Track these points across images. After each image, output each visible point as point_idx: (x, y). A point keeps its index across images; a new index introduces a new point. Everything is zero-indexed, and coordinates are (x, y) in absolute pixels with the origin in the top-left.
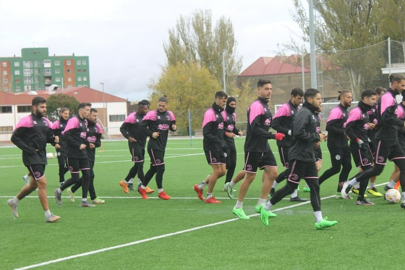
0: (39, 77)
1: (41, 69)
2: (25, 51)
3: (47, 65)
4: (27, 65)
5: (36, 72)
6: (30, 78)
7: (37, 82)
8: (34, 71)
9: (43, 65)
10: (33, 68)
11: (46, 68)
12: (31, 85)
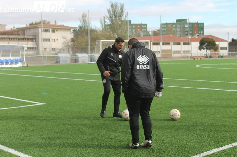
0: (183, 31)
1: (184, 28)
2: (177, 21)
3: (186, 26)
4: (178, 26)
5: (182, 29)
6: (179, 31)
7: (182, 33)
8: (181, 29)
9: (185, 26)
10: (180, 28)
11: (186, 28)
12: (180, 34)
